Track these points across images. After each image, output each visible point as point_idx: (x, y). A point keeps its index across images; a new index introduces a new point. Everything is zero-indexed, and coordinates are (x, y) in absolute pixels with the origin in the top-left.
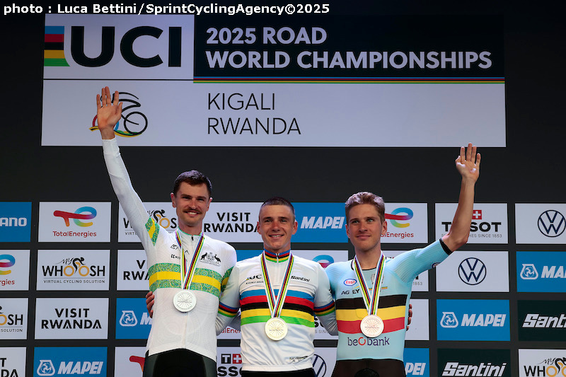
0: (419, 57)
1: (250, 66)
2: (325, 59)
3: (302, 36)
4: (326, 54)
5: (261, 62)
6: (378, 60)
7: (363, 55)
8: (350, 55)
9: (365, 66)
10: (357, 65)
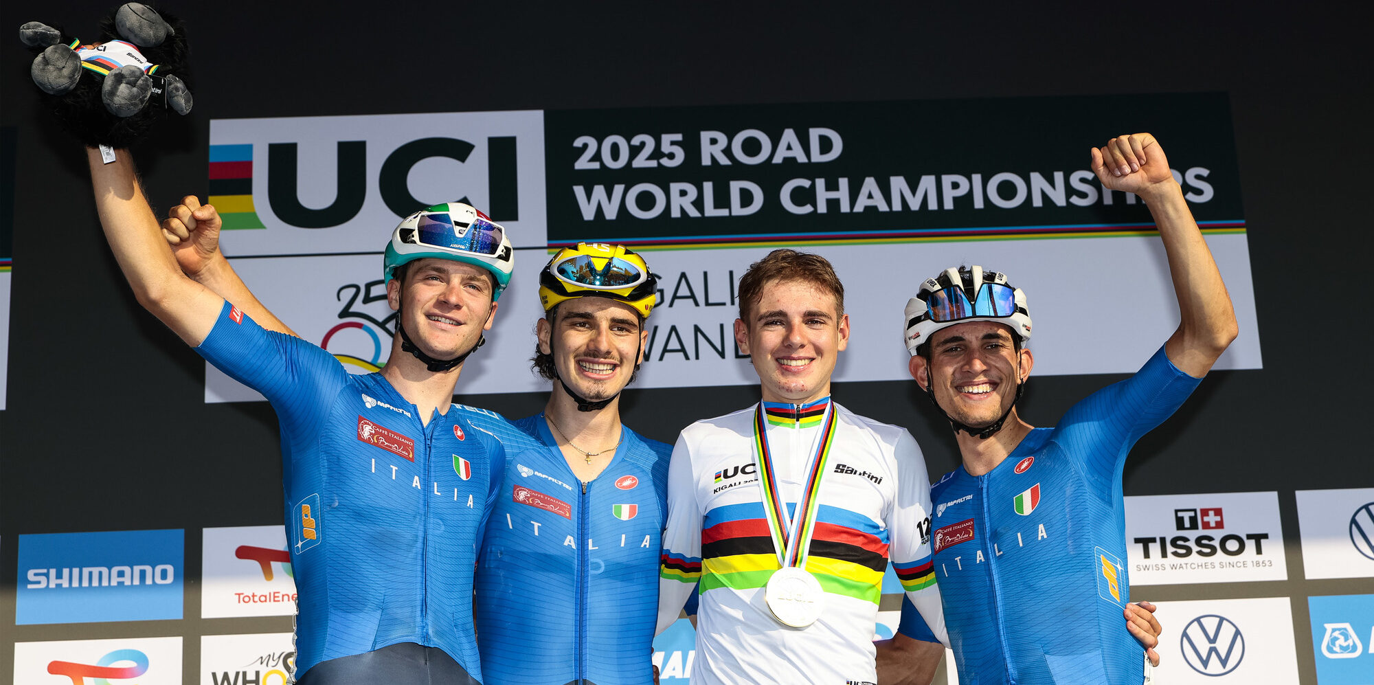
0: (1052, 182)
1: (676, 213)
2: (843, 194)
3: (789, 146)
4: (843, 183)
5: (699, 203)
6: (961, 192)
7: (927, 182)
8: (898, 184)
9: (933, 205)
10: (915, 204)
